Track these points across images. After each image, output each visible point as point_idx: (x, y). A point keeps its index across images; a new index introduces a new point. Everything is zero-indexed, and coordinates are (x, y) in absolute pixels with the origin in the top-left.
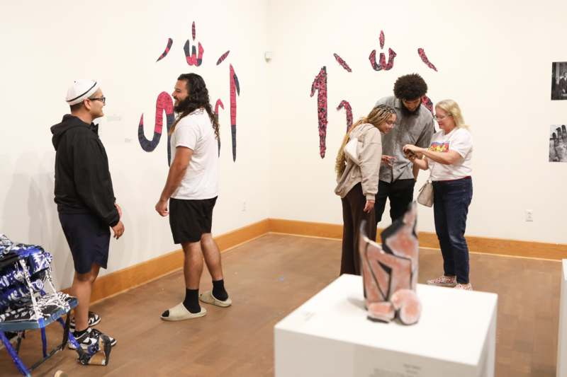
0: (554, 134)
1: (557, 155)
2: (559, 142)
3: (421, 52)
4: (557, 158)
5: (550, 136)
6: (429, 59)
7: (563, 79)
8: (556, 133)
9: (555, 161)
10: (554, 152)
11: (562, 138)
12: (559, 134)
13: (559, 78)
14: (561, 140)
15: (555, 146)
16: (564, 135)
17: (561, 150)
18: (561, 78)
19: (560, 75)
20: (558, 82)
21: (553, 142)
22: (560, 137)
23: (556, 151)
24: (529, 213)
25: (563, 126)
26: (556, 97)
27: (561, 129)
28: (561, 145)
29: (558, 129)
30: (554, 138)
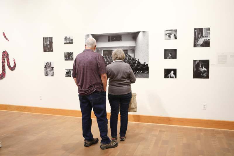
0: (45, 65)
1: (47, 74)
2: (47, 68)
3: (4, 34)
5: (44, 66)
6: (7, 37)
8: (46, 65)
9: (46, 76)
12: (47, 65)
13: (45, 43)
15: (46, 70)
16: (48, 66)
17: (48, 71)
18: (46, 43)
19: (46, 42)
20: (45, 45)
21: (45, 68)
23: (46, 72)
24: (41, 96)
25: (48, 62)
26: (45, 51)
27: (47, 63)
28: (48, 70)
29: (46, 63)
30: (45, 67)
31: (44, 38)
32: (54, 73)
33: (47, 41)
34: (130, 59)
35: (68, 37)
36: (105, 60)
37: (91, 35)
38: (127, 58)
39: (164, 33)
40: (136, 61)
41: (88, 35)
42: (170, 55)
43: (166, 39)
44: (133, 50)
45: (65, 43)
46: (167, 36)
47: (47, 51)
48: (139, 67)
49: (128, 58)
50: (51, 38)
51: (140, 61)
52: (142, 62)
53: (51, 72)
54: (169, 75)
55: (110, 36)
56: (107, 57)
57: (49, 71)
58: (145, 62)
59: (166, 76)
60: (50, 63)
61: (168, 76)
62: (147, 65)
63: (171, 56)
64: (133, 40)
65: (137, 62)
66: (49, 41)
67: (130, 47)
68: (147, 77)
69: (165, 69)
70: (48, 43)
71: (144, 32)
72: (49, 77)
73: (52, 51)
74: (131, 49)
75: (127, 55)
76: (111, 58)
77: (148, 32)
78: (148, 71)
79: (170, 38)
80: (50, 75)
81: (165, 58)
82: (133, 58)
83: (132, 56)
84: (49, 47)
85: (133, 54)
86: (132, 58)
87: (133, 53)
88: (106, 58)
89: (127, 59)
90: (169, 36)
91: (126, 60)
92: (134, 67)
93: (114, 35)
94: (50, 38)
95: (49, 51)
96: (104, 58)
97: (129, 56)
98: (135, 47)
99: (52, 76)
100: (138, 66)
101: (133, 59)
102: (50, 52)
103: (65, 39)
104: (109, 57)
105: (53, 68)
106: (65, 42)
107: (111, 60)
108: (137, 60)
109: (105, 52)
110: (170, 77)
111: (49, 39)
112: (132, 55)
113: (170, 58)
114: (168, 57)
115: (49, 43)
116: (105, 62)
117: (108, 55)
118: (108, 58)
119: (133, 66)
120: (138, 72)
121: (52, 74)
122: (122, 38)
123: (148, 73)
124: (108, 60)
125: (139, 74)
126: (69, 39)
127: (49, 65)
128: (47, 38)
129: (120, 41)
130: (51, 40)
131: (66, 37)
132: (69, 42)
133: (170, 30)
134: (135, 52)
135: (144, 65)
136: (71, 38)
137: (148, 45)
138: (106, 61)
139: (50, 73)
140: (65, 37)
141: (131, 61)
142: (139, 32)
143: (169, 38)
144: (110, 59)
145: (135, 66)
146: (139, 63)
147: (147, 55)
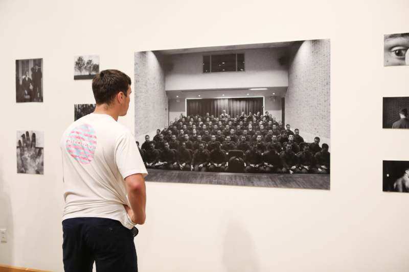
0: (20, 141)
1: (23, 165)
2: (24, 151)
4: (23, 169)
5: (16, 145)
7: (25, 79)
8: (22, 140)
9: (22, 172)
10: (20, 162)
11: (27, 146)
12: (24, 142)
13: (22, 77)
14: (26, 149)
15: (22, 155)
16: (28, 142)
17: (27, 159)
18: (24, 77)
19: (23, 74)
20: (21, 82)
21: (19, 150)
22: (25, 144)
23: (22, 161)
24: (3, 233)
25: (27, 133)
26: (20, 99)
27: (25, 136)
28: (27, 155)
29: (23, 136)
30: (20, 146)
31: (17, 62)
32: (44, 164)
33: (28, 70)
34: (271, 128)
35: (86, 60)
36: (192, 129)
37: (153, 52)
38: (261, 123)
39: (381, 45)
40: (290, 133)
41: (144, 53)
42: (402, 116)
43: (388, 64)
44: (280, 98)
45: (76, 78)
46: (393, 54)
47: (25, 101)
48: (299, 154)
49: (265, 124)
50: (38, 62)
51: (301, 134)
52: (308, 139)
53: (35, 161)
54: (400, 182)
55: (209, 57)
56: (200, 119)
57: (29, 159)
58: (318, 139)
59: (389, 185)
60: (34, 135)
61: (395, 185)
62: (326, 146)
63: (406, 119)
64: (279, 69)
65: (291, 137)
66: (33, 69)
67: (270, 89)
68: (326, 185)
69: (385, 163)
70: (29, 75)
71: (315, 42)
72: (30, 178)
73: (41, 99)
74: (275, 97)
75: (261, 113)
76: (210, 123)
77: (329, 41)
78: (328, 165)
79: (404, 59)
80: (31, 170)
81: (387, 124)
82: (280, 123)
83: (278, 119)
84: (31, 87)
85: (281, 112)
86: (277, 124)
87: (279, 109)
88: (196, 122)
89: (262, 127)
90: (399, 53)
91: (259, 129)
92: (283, 153)
93: (223, 53)
94: (35, 60)
95: (31, 100)
96: (191, 123)
97: (268, 117)
98: (285, 89)
99: (38, 172)
100: (294, 149)
101: (281, 128)
102: (34, 101)
103: (77, 64)
104: (204, 121)
105: (41, 149)
106: (78, 73)
107: (211, 129)
108: (292, 130)
109: (193, 105)
110: (401, 188)
111: (31, 65)
112: (276, 115)
113: (401, 127)
114: (396, 123)
115: (31, 77)
116: (192, 134)
117: (203, 115)
118: (201, 123)
119: (279, 151)
120: (294, 167)
121: (36, 169)
122: (247, 62)
123: (328, 172)
124: (201, 129)
125: (297, 175)
126: (88, 63)
127: (31, 139)
128: (27, 61)
129: (239, 70)
130: (37, 67)
131: (80, 59)
132: (87, 73)
133: (403, 35)
134: (286, 105)
135: (314, 147)
136: (95, 62)
137: (328, 83)
138: (195, 131)
139: (32, 165)
140: (76, 60)
141: (274, 133)
142: (299, 44)
143: (398, 61)
144: (207, 125)
145: (285, 149)
146: (299, 139)
147: (326, 116)
